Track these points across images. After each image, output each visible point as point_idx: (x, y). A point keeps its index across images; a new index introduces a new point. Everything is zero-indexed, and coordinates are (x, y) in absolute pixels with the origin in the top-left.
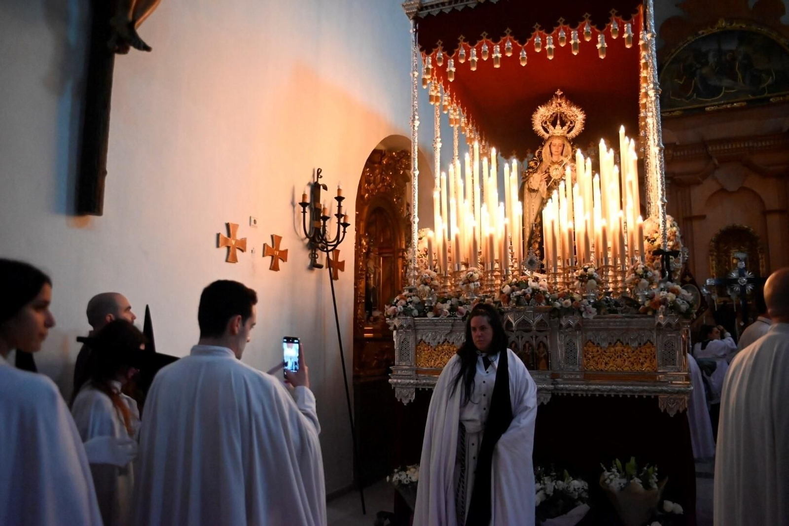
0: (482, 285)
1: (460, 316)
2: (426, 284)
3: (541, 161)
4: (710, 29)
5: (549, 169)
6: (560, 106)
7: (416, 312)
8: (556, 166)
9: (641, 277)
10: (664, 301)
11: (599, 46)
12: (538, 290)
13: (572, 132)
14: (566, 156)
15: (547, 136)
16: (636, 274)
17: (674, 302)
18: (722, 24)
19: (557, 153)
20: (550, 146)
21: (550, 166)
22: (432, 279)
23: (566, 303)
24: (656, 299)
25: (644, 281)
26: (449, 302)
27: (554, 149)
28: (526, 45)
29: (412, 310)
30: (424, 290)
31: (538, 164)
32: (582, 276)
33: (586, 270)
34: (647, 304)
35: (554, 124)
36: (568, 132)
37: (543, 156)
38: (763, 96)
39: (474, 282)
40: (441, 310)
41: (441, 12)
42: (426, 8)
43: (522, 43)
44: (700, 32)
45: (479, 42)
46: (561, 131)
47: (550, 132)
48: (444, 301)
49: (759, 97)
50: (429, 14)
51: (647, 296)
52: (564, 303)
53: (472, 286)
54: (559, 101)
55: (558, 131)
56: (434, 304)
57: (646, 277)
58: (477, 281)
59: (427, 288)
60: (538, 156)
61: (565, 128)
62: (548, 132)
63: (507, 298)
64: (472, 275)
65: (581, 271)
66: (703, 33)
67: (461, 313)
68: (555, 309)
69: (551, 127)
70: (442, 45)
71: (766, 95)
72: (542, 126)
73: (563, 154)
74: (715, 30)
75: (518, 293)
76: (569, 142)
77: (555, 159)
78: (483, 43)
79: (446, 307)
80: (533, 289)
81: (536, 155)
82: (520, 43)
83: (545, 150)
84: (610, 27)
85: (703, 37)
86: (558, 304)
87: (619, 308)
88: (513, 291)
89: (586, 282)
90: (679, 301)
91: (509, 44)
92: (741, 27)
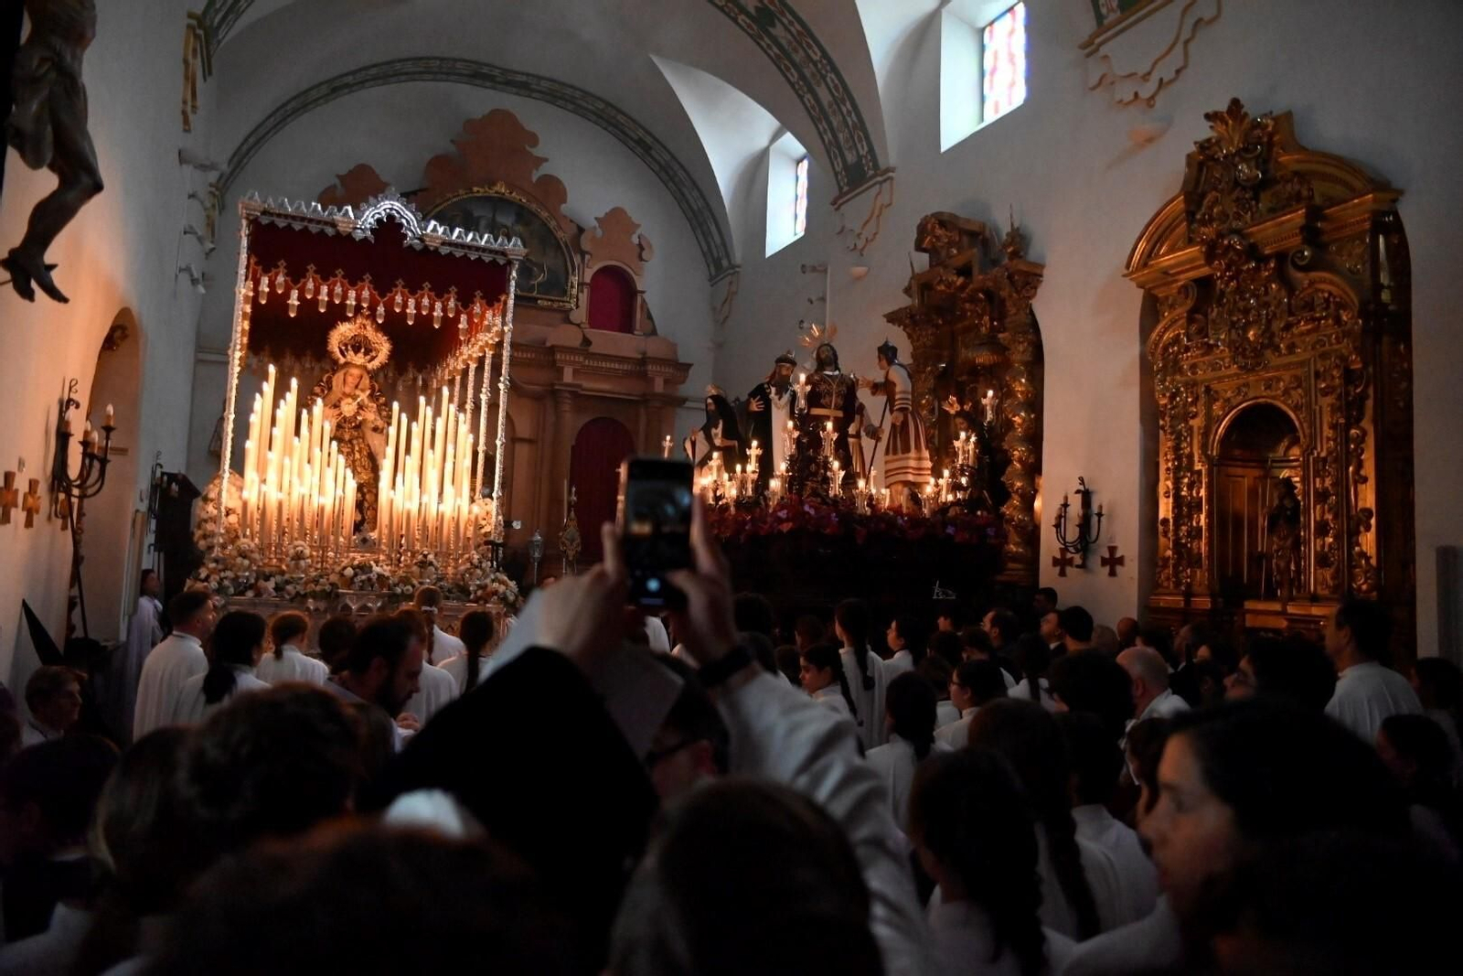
0: (312, 561)
1: (287, 597)
2: (245, 557)
3: (330, 389)
4: (487, 189)
5: (339, 401)
6: (365, 328)
7: (232, 590)
8: (350, 400)
9: (477, 567)
10: (495, 593)
11: (460, 326)
12: (384, 576)
13: (373, 362)
14: (363, 390)
15: (342, 360)
16: (472, 564)
17: (504, 593)
18: (501, 188)
19: (351, 385)
20: (345, 374)
21: (341, 398)
22: (252, 552)
23: (408, 590)
24: (489, 589)
25: (479, 571)
26: (273, 580)
27: (350, 379)
28: (385, 299)
29: (228, 587)
30: (242, 564)
31: (326, 392)
32: (422, 562)
33: (425, 556)
34: (479, 593)
35: (356, 350)
36: (369, 362)
37: (334, 384)
38: (530, 295)
39: (304, 559)
40: (266, 589)
41: (289, 226)
42: (272, 214)
43: (382, 295)
44: (475, 189)
45: (332, 279)
46: (363, 361)
47: (348, 357)
48: (267, 579)
49: (525, 294)
50: (272, 224)
51: (478, 586)
52: (405, 589)
53: (302, 563)
54: (364, 321)
55: (359, 359)
56: (253, 581)
57: (481, 568)
58: (308, 558)
59: (246, 562)
60: (327, 382)
61: (368, 357)
62: (344, 356)
63: (350, 582)
64: (302, 552)
65: (420, 557)
66: (478, 192)
67: (289, 594)
68: (395, 595)
69: (351, 353)
70: (285, 267)
71: (535, 294)
72: (339, 348)
73: (360, 387)
74: (492, 193)
75: (364, 577)
76: (368, 372)
77: (347, 390)
78: (337, 282)
79: (271, 585)
80: (378, 574)
81: (324, 380)
82: (379, 295)
83: (337, 379)
84: (473, 309)
85: (477, 197)
86: (399, 590)
87: (452, 595)
88: (356, 575)
89: (425, 568)
90: (508, 593)
91: (366, 294)
92: (521, 200)
